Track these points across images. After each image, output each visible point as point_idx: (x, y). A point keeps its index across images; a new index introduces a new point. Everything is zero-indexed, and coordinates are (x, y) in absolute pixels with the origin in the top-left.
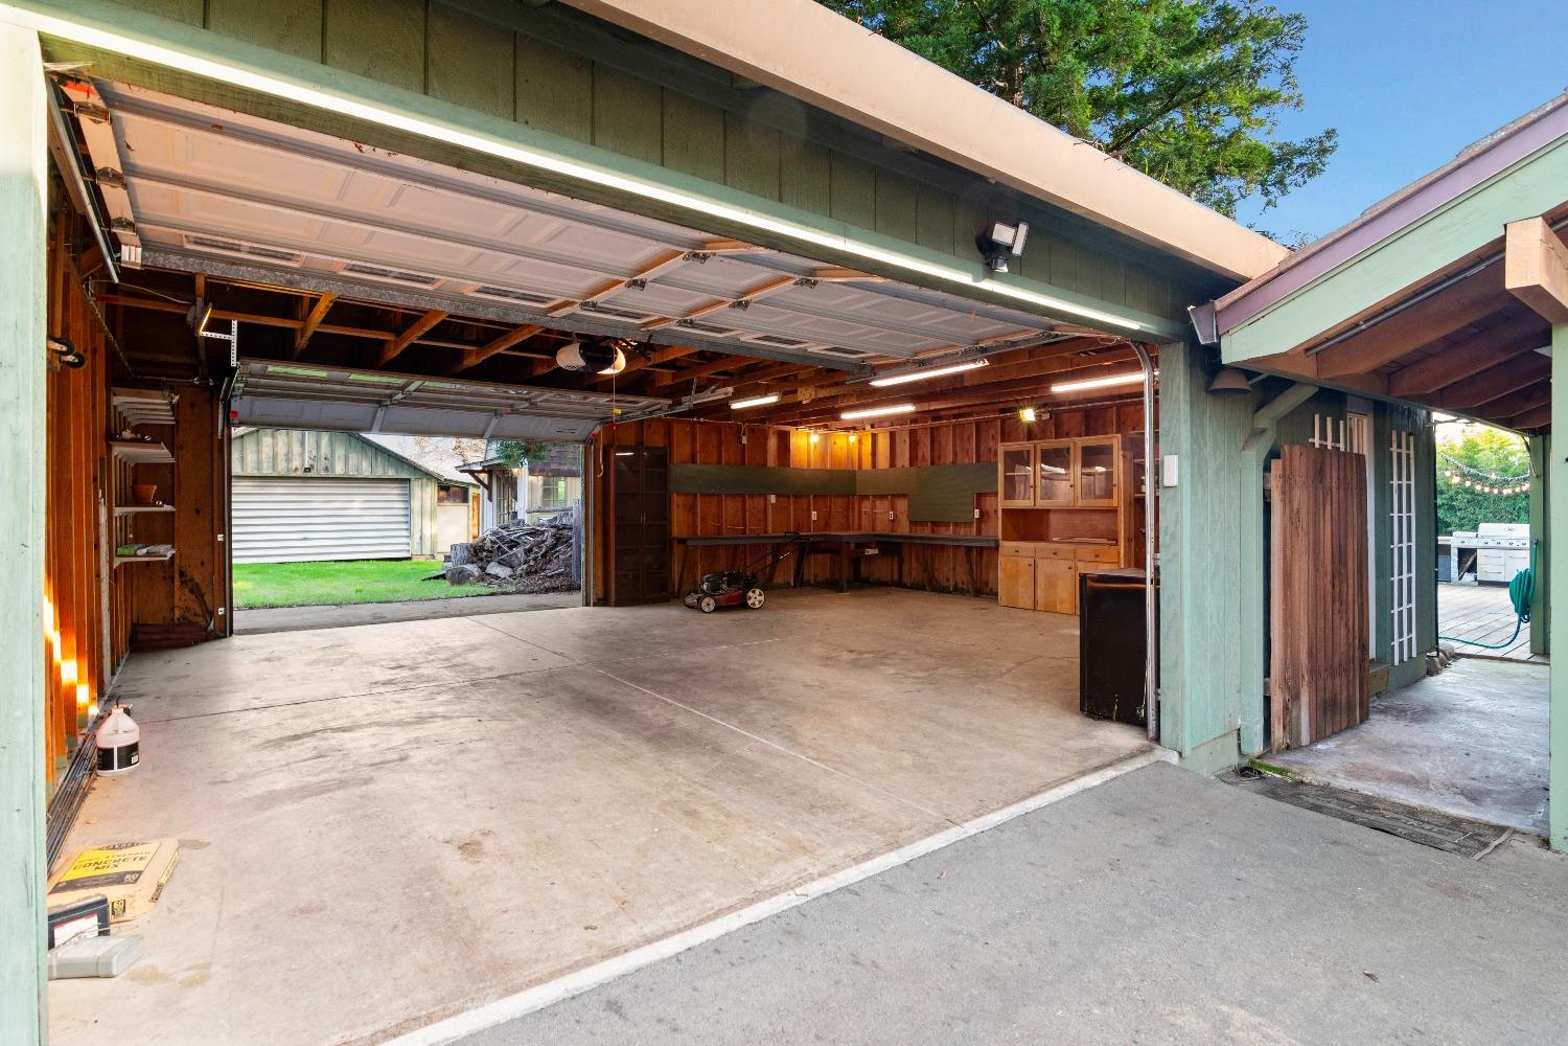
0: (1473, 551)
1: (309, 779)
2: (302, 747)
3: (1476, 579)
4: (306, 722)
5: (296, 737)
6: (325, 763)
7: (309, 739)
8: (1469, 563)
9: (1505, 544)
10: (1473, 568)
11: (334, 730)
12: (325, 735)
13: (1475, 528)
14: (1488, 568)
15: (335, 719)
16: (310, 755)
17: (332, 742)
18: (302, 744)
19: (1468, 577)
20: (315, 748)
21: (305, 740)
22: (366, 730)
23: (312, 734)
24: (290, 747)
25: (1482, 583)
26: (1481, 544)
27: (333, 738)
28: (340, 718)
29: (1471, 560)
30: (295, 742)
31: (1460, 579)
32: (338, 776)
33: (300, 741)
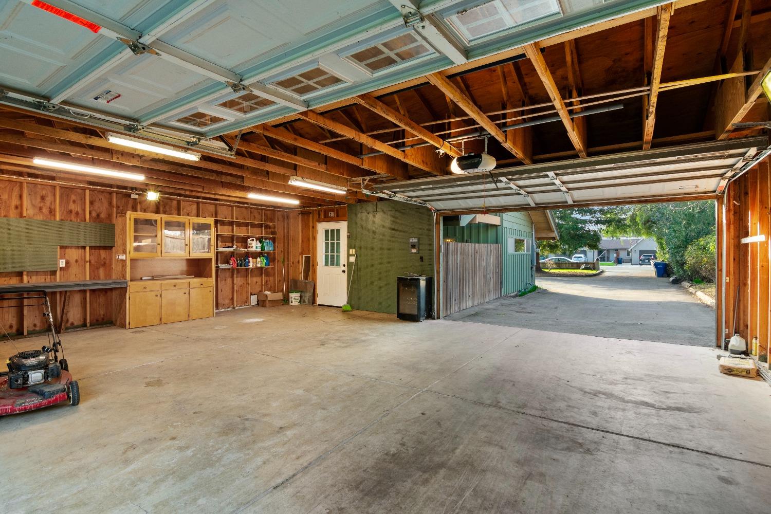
1: (673, 383)
2: (676, 401)
4: (671, 421)
5: (679, 409)
6: (665, 389)
7: (671, 405)
11: (652, 406)
12: (660, 404)
15: (649, 415)
16: (672, 395)
17: (657, 398)
18: (675, 403)
20: (668, 398)
21: (673, 405)
22: (633, 399)
23: (669, 408)
24: (684, 404)
27: (656, 401)
28: (645, 414)
30: (679, 406)
32: (660, 381)
33: (677, 405)
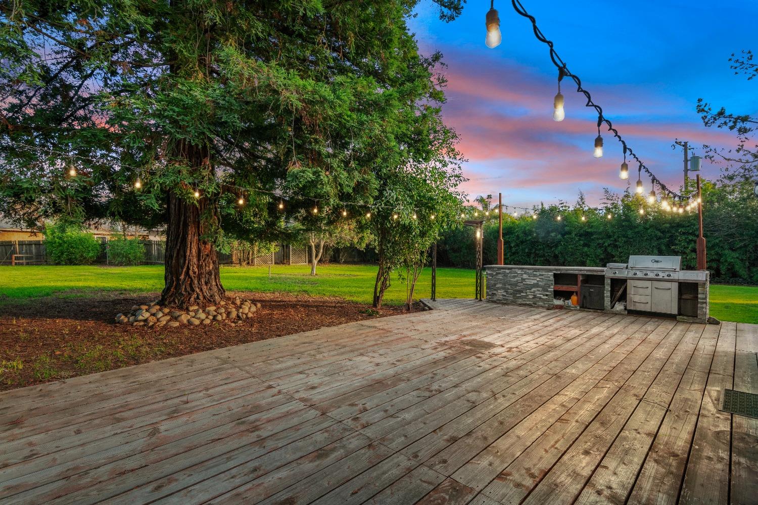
0: (623, 281)
3: (626, 309)
8: (620, 293)
9: (651, 275)
10: (623, 298)
13: (626, 261)
14: (637, 298)
19: (619, 307)
25: (631, 313)
26: (631, 275)
29: (622, 290)
31: (613, 307)
